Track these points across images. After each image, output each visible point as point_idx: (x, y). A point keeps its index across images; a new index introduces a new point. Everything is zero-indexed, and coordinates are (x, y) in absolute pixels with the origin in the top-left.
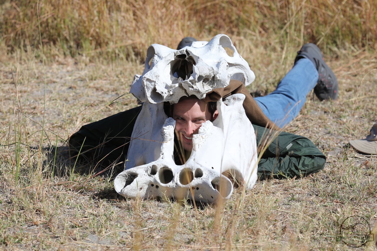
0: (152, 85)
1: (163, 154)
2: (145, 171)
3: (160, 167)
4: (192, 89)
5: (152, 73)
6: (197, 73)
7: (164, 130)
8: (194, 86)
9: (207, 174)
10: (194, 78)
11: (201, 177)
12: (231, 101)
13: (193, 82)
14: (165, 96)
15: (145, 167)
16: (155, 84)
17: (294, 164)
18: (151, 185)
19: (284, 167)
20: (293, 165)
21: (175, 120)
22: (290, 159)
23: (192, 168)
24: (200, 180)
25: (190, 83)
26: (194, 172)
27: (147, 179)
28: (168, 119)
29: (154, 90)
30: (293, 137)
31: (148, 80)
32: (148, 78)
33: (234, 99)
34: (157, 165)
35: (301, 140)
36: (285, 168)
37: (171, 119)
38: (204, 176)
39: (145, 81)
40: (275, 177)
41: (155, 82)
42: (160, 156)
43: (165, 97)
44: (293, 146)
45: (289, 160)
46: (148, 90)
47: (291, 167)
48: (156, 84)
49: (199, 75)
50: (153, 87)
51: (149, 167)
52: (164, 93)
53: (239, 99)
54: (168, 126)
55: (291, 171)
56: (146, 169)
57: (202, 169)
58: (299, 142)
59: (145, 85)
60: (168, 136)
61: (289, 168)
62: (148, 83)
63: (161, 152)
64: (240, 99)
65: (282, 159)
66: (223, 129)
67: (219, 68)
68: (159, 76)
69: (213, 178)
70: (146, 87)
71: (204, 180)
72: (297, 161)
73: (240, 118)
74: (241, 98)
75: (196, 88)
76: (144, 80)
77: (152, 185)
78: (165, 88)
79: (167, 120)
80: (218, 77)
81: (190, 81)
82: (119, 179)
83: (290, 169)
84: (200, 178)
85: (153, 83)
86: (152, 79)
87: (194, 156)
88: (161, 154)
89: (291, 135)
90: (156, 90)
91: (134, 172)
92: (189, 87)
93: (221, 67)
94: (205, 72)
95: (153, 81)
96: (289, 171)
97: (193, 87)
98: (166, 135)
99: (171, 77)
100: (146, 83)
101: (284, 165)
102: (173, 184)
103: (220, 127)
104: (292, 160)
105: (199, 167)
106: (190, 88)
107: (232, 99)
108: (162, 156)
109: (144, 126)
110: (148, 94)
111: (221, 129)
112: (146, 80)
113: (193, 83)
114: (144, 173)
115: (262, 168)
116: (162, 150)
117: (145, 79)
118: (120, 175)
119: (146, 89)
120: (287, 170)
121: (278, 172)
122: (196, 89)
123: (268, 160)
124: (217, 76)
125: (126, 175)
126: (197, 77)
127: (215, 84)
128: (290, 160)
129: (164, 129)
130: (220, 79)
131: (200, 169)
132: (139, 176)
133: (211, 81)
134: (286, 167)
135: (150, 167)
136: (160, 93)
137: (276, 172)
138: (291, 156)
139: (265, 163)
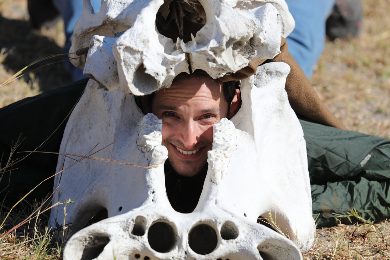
0: (135, 58)
1: (153, 192)
2: (122, 229)
3: (152, 220)
4: (214, 65)
5: (135, 35)
6: (226, 33)
7: (148, 142)
8: (218, 59)
9: (247, 232)
10: (220, 42)
11: (236, 240)
12: (263, 77)
13: (217, 51)
14: (161, 79)
15: (122, 220)
16: (141, 57)
17: (378, 194)
18: (134, 256)
19: (358, 201)
20: (376, 196)
21: (159, 118)
22: (369, 185)
23: (216, 220)
24: (234, 244)
25: (211, 53)
26: (219, 228)
27: (128, 245)
28: (146, 116)
29: (141, 69)
30: (373, 142)
31: (128, 49)
32: (128, 44)
33: (269, 73)
34: (146, 216)
35: (386, 147)
36: (361, 203)
37: (152, 116)
38: (242, 236)
39: (121, 51)
40: (345, 221)
41: (142, 53)
42: (148, 196)
43: (161, 82)
44: (372, 159)
45: (367, 188)
46: (128, 69)
47: (373, 199)
48: (144, 57)
49: (228, 38)
50: (137, 63)
51: (130, 221)
52: (160, 73)
53: (278, 73)
54: (152, 134)
55: (372, 208)
56: (124, 225)
57: (236, 222)
58: (384, 151)
59: (122, 58)
60: (159, 154)
61: (369, 203)
62: (128, 55)
63: (148, 187)
64: (282, 74)
65: (354, 186)
66: (252, 134)
67: (264, 21)
68: (148, 41)
69: (261, 241)
70: (123, 64)
71: (243, 244)
72: (383, 188)
73: (280, 111)
74: (283, 71)
75: (222, 63)
76: (120, 49)
77: (138, 256)
78: (162, 64)
79: (145, 119)
80: (263, 38)
81: (212, 50)
82: (72, 247)
83: (371, 204)
84: (234, 241)
85: (138, 56)
86: (135, 48)
87: (216, 195)
88: (149, 193)
89: (368, 138)
90: (145, 69)
91: (103, 231)
92: (208, 60)
93: (266, 18)
94: (241, 31)
95: (138, 51)
96: (368, 209)
97: (214, 61)
98: (154, 152)
99: (160, 38)
100: (123, 55)
101: (359, 197)
102: (180, 254)
103: (246, 131)
104: (373, 187)
105: (229, 218)
106: (211, 64)
107: (264, 74)
108: (151, 196)
109: (90, 128)
110: (129, 76)
111: (248, 134)
112: (124, 50)
113: (215, 54)
114: (122, 232)
115: (319, 203)
116: (149, 184)
117: (122, 47)
118: (75, 239)
119: (124, 68)
120: (366, 207)
121: (350, 212)
122: (222, 65)
123: (328, 188)
124: (261, 36)
125: (86, 238)
126: (225, 40)
127: (256, 52)
128: (370, 187)
129: (146, 139)
130: (266, 42)
131: (230, 222)
132: (113, 239)
133: (246, 47)
134: (364, 201)
135: (133, 220)
136: (153, 75)
137: (344, 212)
138: (371, 178)
139: (323, 194)
